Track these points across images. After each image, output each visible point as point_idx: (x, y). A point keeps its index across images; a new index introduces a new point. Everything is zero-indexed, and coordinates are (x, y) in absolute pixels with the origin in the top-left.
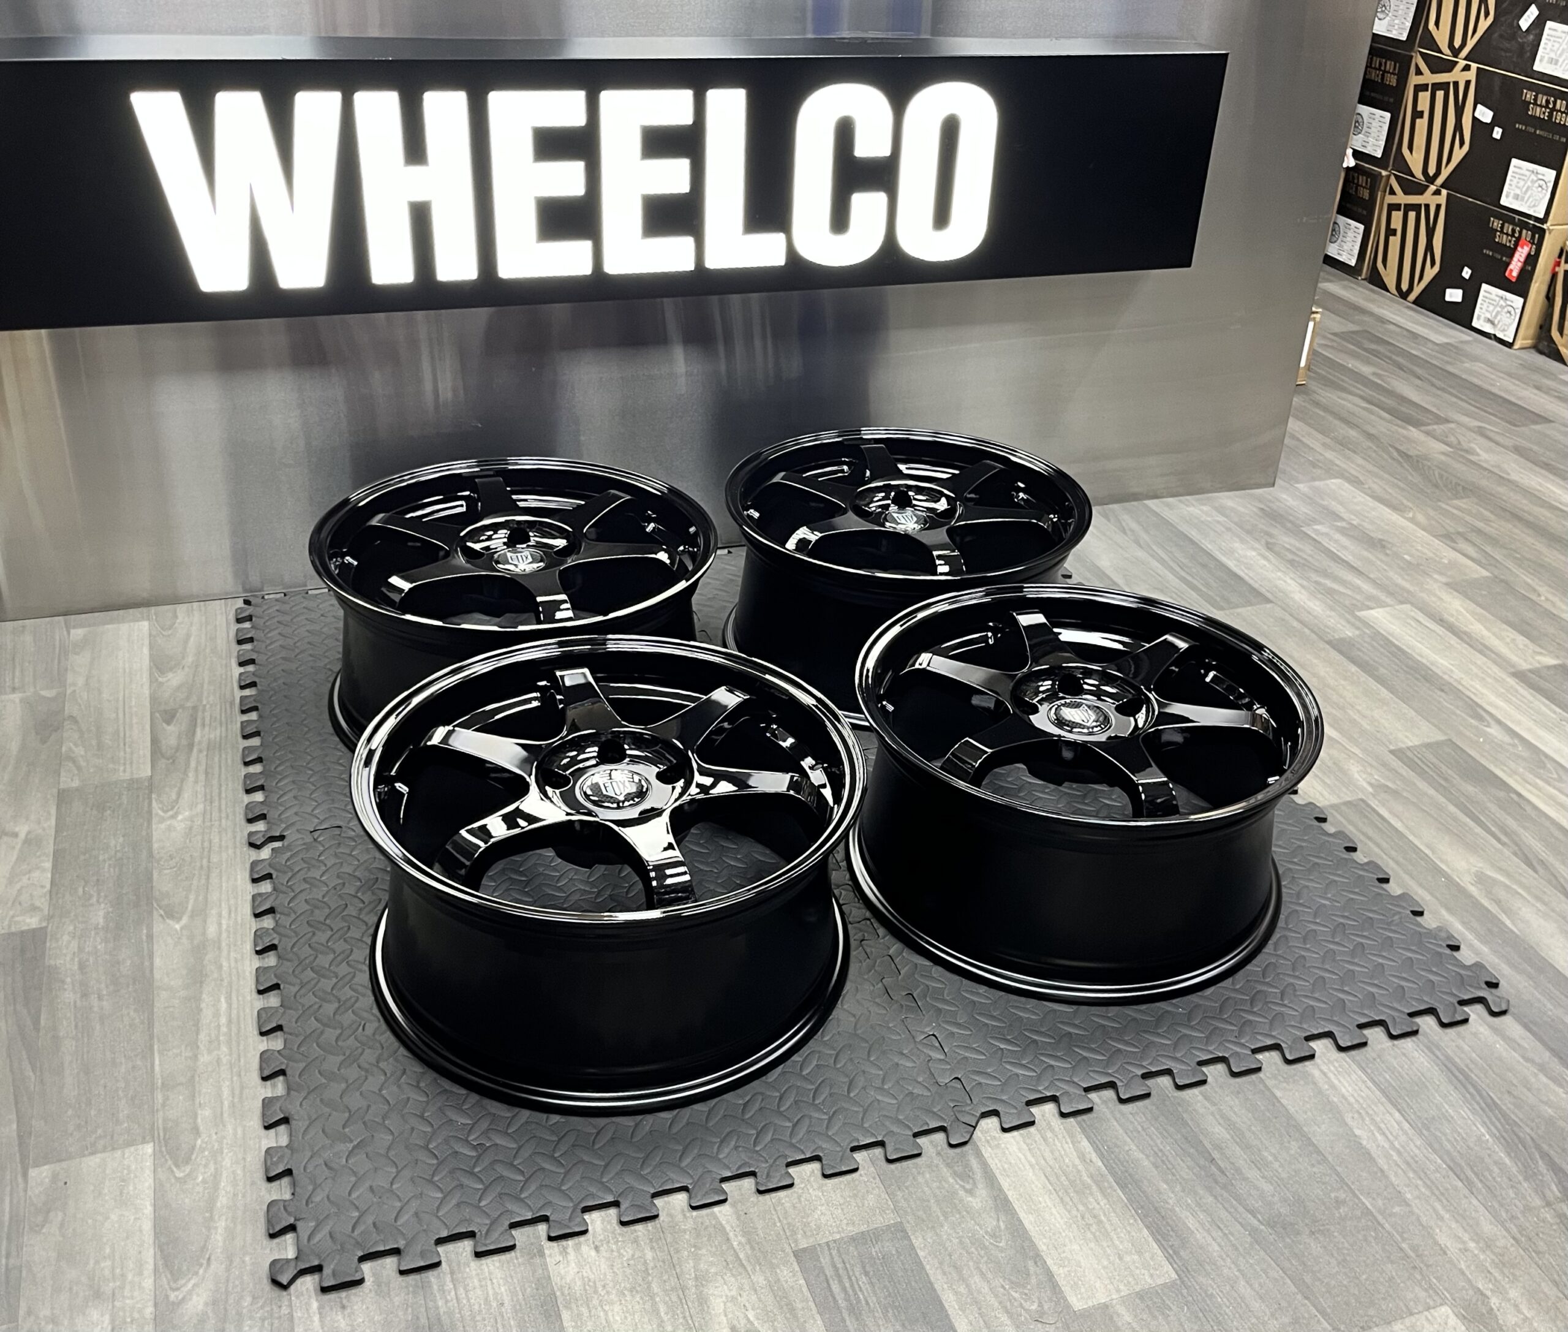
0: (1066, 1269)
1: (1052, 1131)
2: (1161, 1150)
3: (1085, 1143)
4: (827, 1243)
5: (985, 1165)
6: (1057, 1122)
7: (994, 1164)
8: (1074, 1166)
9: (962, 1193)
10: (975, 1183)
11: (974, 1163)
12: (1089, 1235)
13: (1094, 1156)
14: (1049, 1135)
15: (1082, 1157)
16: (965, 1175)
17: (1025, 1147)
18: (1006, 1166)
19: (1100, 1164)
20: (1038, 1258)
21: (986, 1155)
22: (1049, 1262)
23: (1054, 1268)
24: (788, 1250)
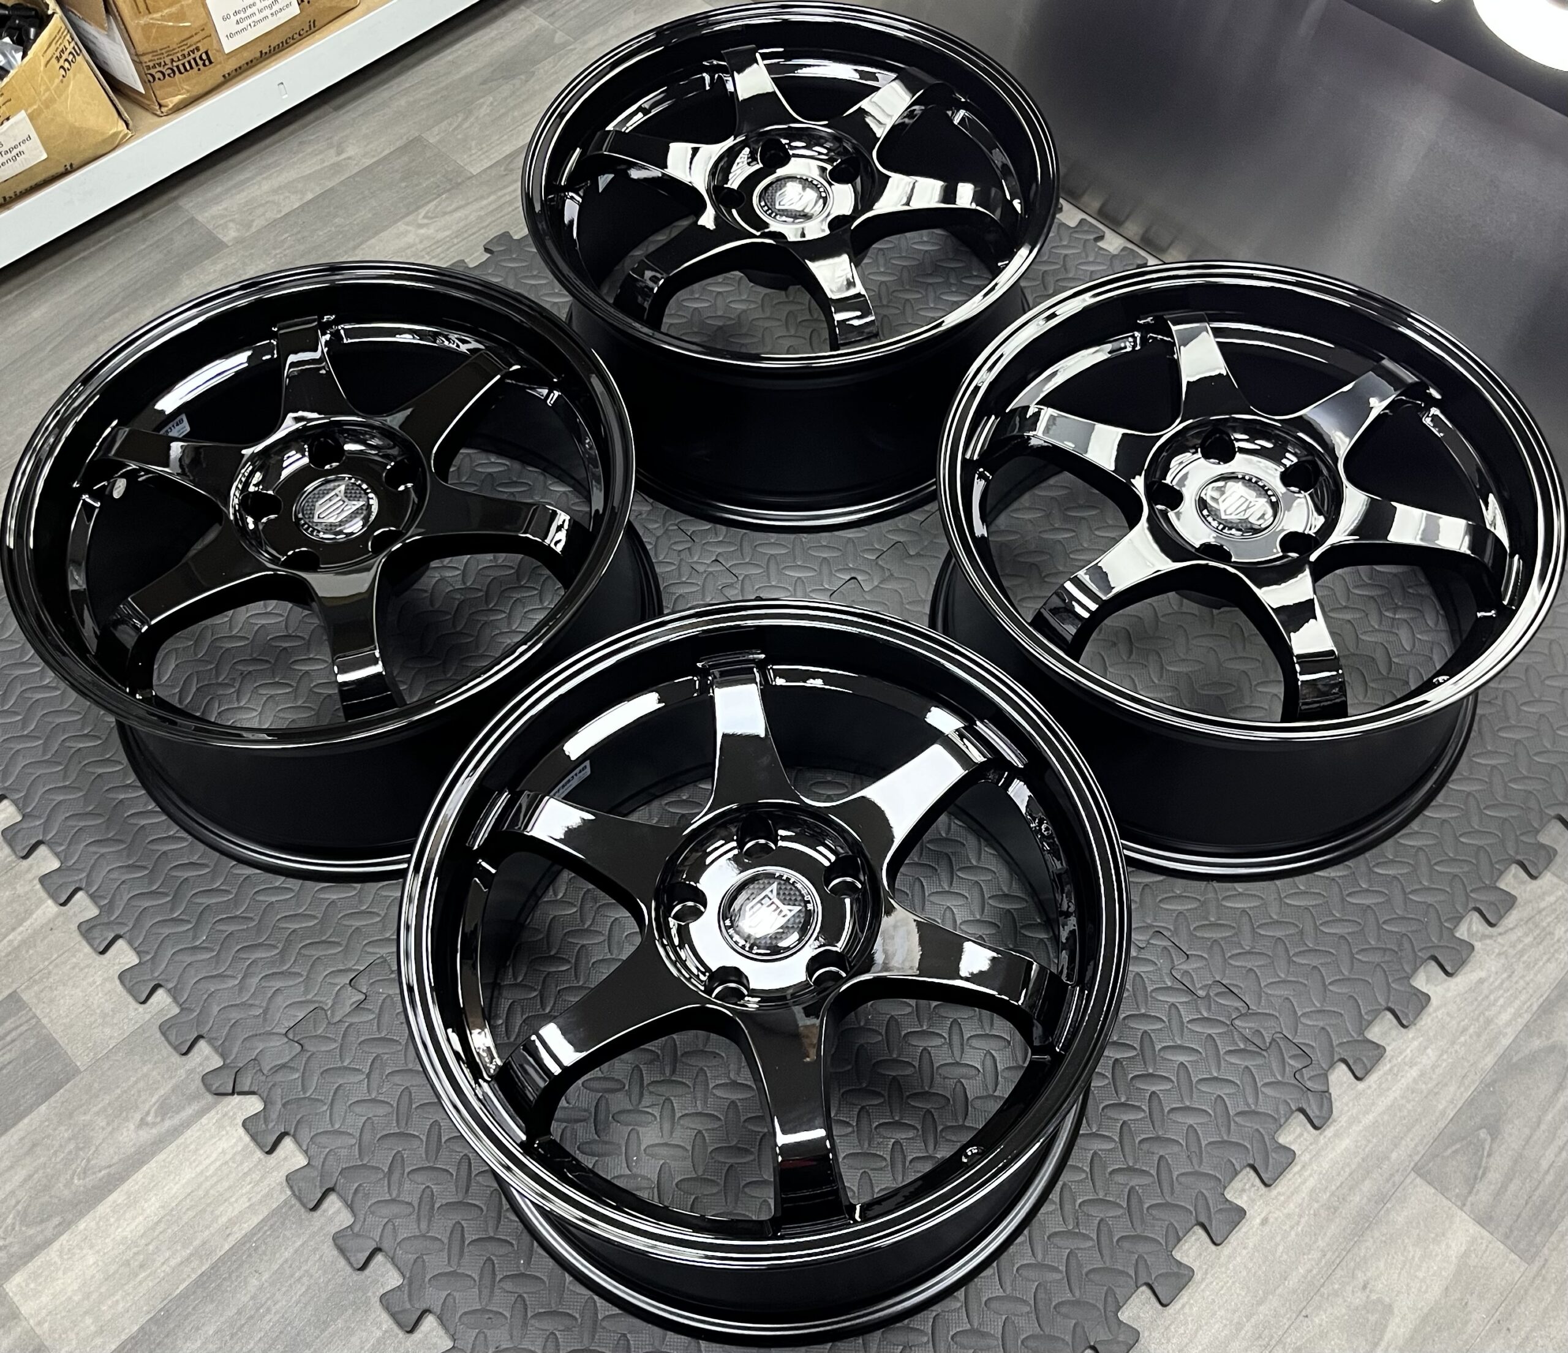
0: (57, 1259)
1: (263, 1178)
2: (268, 1310)
3: (255, 1220)
4: (35, 1016)
5: (187, 1124)
6: (280, 1176)
7: (191, 1134)
8: (217, 1218)
9: (138, 1117)
10: (154, 1124)
11: (189, 1111)
12: (113, 1268)
13: (238, 1235)
14: (256, 1176)
15: (232, 1222)
16: (164, 1109)
17: (228, 1157)
18: (192, 1147)
19: (227, 1247)
20: (65, 1226)
21: (204, 1120)
22: (64, 1238)
23: (56, 1245)
24: (14, 986)
